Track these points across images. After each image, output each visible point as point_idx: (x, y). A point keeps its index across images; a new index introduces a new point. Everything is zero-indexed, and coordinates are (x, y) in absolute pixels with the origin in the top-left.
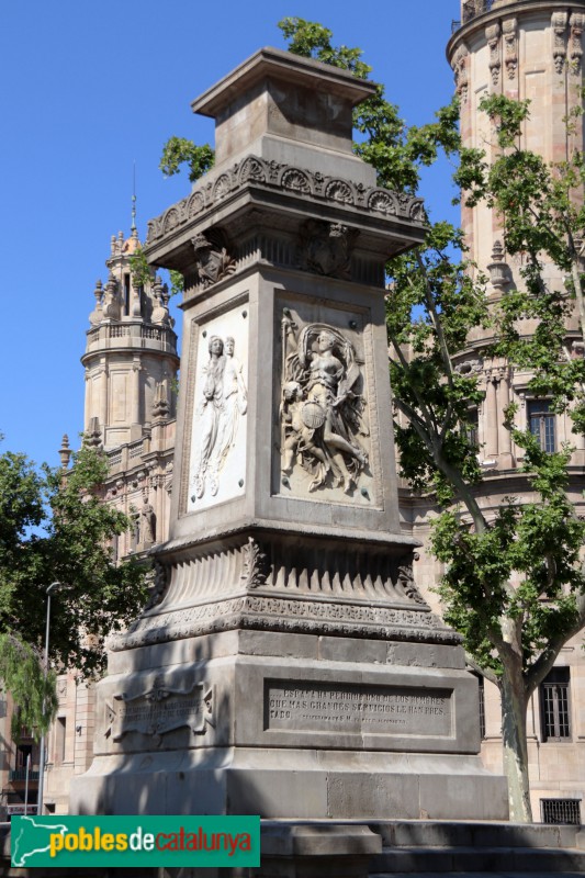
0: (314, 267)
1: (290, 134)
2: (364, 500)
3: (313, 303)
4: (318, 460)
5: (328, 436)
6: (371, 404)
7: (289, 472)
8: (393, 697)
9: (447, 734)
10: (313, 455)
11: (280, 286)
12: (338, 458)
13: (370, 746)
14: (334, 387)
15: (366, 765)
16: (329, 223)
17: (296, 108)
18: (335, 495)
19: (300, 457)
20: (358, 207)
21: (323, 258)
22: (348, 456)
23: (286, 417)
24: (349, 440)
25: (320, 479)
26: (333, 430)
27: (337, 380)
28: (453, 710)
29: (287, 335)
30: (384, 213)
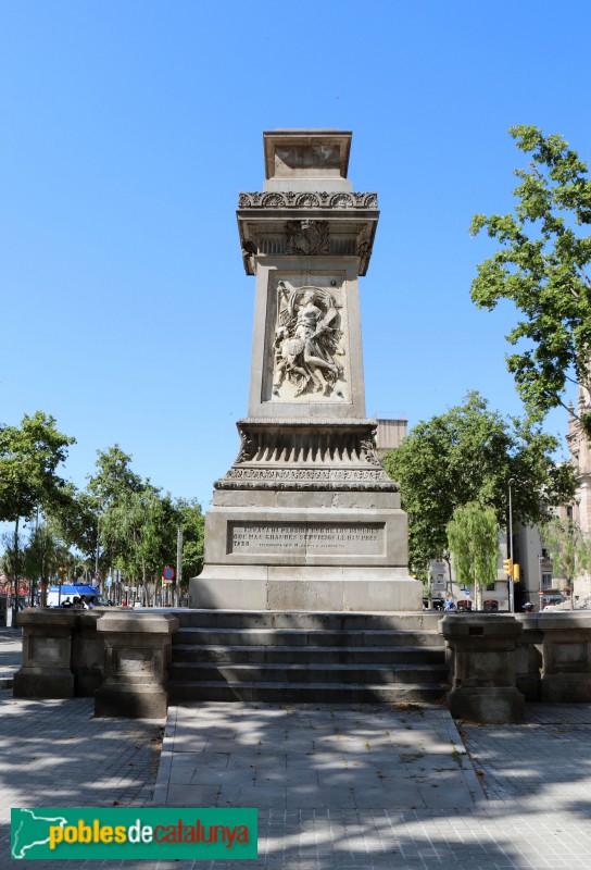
0: (298, 252)
1: (292, 175)
2: (339, 399)
3: (302, 274)
4: (301, 376)
5: (307, 358)
6: (346, 333)
7: (279, 386)
8: (335, 530)
9: (381, 553)
10: (297, 372)
11: (274, 268)
12: (318, 372)
13: (312, 563)
14: (313, 326)
15: (305, 575)
16: (299, 222)
17: (297, 159)
18: (316, 397)
19: (287, 376)
20: (323, 207)
21: (302, 244)
22: (325, 370)
23: (278, 350)
24: (326, 359)
25: (302, 388)
26: (312, 354)
27: (316, 321)
28: (385, 537)
29: (280, 298)
30: (344, 207)
